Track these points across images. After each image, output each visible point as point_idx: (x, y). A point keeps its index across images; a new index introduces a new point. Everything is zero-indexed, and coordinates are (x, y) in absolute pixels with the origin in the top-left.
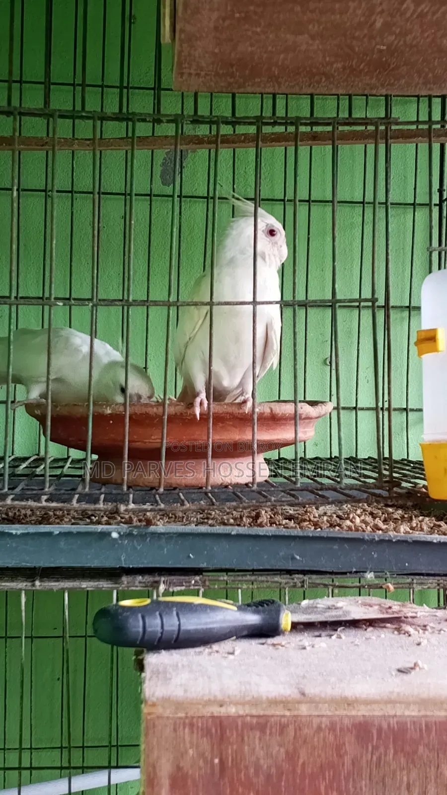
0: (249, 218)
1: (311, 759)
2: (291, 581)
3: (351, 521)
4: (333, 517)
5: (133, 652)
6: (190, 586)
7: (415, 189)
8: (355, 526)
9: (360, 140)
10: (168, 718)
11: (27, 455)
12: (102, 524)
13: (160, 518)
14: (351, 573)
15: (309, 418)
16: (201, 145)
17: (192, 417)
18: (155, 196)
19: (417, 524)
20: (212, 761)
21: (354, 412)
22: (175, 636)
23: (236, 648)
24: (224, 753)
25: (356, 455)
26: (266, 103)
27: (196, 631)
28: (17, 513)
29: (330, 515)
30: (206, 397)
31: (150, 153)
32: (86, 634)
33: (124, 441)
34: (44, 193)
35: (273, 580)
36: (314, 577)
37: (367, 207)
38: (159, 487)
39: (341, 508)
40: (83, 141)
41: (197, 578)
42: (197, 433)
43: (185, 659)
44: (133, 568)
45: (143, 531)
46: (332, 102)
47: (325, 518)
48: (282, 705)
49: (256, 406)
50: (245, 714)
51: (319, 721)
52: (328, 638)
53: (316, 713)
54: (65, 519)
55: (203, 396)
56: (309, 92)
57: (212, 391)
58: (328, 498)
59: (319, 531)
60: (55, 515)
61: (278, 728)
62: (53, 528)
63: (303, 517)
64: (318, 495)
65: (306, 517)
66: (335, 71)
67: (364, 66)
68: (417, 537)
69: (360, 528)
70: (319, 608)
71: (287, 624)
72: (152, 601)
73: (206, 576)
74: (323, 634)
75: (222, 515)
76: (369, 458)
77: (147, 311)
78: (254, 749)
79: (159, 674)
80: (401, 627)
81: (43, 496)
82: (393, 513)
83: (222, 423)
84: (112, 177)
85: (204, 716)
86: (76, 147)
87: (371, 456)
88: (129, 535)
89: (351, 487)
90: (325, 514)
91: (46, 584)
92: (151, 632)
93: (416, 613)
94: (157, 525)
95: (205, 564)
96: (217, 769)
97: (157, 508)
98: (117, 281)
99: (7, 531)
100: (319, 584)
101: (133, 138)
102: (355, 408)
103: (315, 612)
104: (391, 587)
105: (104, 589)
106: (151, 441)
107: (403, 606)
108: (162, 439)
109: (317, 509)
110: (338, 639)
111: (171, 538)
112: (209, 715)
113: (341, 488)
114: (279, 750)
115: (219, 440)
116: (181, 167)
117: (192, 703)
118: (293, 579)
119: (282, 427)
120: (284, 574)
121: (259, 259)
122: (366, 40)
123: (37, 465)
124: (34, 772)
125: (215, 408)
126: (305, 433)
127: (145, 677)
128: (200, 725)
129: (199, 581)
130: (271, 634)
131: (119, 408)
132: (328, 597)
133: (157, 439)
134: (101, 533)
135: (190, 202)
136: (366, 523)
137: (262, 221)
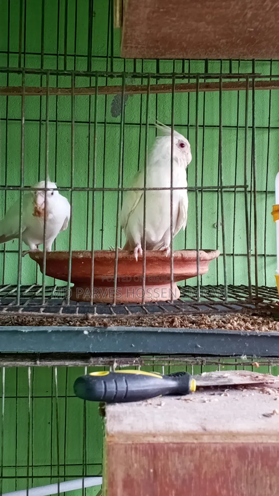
0: (168, 136)
1: (210, 470)
2: (194, 361)
3: (231, 324)
4: (220, 322)
5: (98, 404)
6: (132, 364)
7: (269, 118)
8: (234, 327)
9: (236, 88)
10: (121, 444)
11: (29, 284)
12: (77, 326)
13: (112, 323)
14: (232, 356)
15: (205, 260)
16: (137, 92)
17: (133, 259)
18: (107, 123)
19: (272, 326)
20: (149, 471)
21: (232, 257)
22: (124, 394)
23: (162, 402)
24: (156, 466)
25: (233, 284)
26: (177, 65)
27: (137, 391)
28: (24, 320)
29: (218, 320)
30: (141, 247)
31: (105, 96)
32: (66, 395)
33: (91, 275)
34: (39, 122)
35: (183, 360)
36: (209, 358)
37: (239, 129)
38: (113, 303)
39: (225, 316)
40: (63, 89)
41: (137, 359)
42: (136, 269)
43: (131, 408)
44: (97, 353)
45: (103, 330)
46: (217, 64)
47: (215, 322)
48: (192, 437)
49: (173, 252)
50: (169, 442)
51: (215, 446)
52: (219, 395)
53: (213, 441)
54: (54, 324)
55: (140, 246)
56: (205, 58)
57: (145, 243)
58: (217, 309)
59: (212, 330)
60: (47, 321)
61: (190, 450)
62: (48, 328)
63: (201, 322)
64: (211, 307)
65: (203, 322)
66: (221, 45)
67: (240, 41)
68: (273, 334)
69: (237, 328)
70: (213, 377)
71: (193, 387)
72: (110, 373)
73: (142, 358)
74: (216, 393)
75: (151, 321)
76: (242, 285)
77: (103, 195)
78: (175, 464)
79: (115, 417)
80: (264, 389)
81: (41, 309)
82: (257, 319)
83: (151, 263)
84: (81, 112)
85: (143, 443)
86: (59, 93)
88: (95, 332)
89: (232, 303)
90: (215, 320)
91: (44, 363)
92: (109, 392)
93: (273, 380)
94: (111, 327)
95: (142, 350)
96: (152, 476)
97: (110, 316)
98: (84, 177)
99: (19, 330)
100: (213, 363)
101: (96, 87)
102: (233, 255)
103: (211, 380)
104: (258, 364)
105: (79, 366)
106: (108, 274)
107: (265, 376)
108: (115, 273)
109: (210, 317)
110: (225, 397)
111: (121, 334)
112: (147, 442)
113: (226, 304)
114: (190, 464)
115: (149, 273)
117: (137, 435)
118: (196, 360)
119: (189, 266)
120: (190, 357)
121: (174, 162)
122: (241, 25)
123: (35, 290)
124: (34, 479)
125: (148, 254)
126: (203, 269)
127: (106, 420)
128: (141, 449)
129: (138, 361)
130: (183, 393)
131: (87, 254)
132: (218, 370)
133: (111, 273)
134: (77, 331)
135: (129, 127)
136: (241, 325)
137: (176, 138)
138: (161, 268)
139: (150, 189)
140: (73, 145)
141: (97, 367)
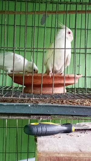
3: (86, 103)
4: (81, 102)
5: (34, 137)
6: (48, 119)
10: (44, 157)
11: (9, 86)
12: (26, 103)
13: (40, 101)
14: (88, 116)
15: (77, 78)
17: (49, 77)
18: (39, 27)
22: (45, 133)
23: (61, 136)
27: (51, 131)
28: (6, 99)
31: (38, 15)
32: (22, 127)
35: (68, 117)
36: (79, 117)
38: (41, 94)
40: (23, 12)
41: (50, 117)
42: (50, 81)
44: (34, 114)
45: (36, 105)
47: (79, 102)
48: (75, 154)
49: (65, 75)
50: (65, 157)
51: (85, 159)
53: (85, 157)
54: (17, 101)
55: (51, 72)
59: (78, 105)
60: (15, 100)
61: (74, 160)
62: (14, 104)
64: (80, 97)
65: (74, 102)
70: (81, 125)
71: (73, 129)
73: (52, 116)
74: (83, 132)
79: (41, 143)
81: (12, 96)
83: (56, 79)
84: (29, 22)
86: (21, 13)
88: (33, 106)
91: (12, 117)
92: (39, 132)
94: (39, 103)
99: (2, 104)
100: (80, 119)
101: (35, 11)
105: (26, 119)
106: (38, 83)
108: (41, 82)
109: (76, 100)
111: (43, 106)
112: (55, 156)
113: (86, 95)
115: (55, 83)
118: (73, 117)
120: (71, 116)
121: (66, 39)
123: (11, 88)
125: (55, 75)
126: (76, 81)
128: (53, 159)
130: (69, 132)
132: (82, 122)
136: (89, 103)
137: (67, 30)
138: (59, 80)
139: (56, 49)
141: (34, 119)
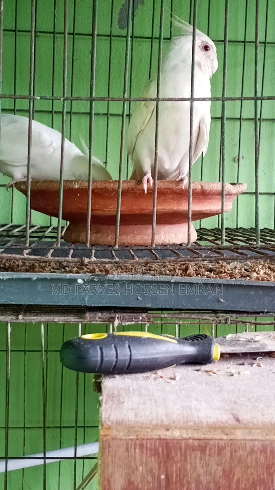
0: (188, 36)
1: (245, 476)
2: (216, 318)
3: (257, 273)
4: (242, 270)
5: (93, 377)
6: (138, 321)
8: (261, 277)
10: (121, 439)
12: (73, 273)
13: (116, 269)
14: (263, 312)
15: (230, 194)
17: (141, 191)
18: (114, 36)
20: (159, 476)
22: (127, 365)
23: (176, 374)
24: (169, 470)
25: (256, 227)
27: (144, 360)
28: (12, 264)
29: (239, 268)
30: (152, 176)
31: (111, 3)
33: (88, 210)
35: (202, 318)
36: (234, 315)
37: (268, 46)
38: (115, 244)
41: (144, 315)
42: (144, 204)
43: (135, 384)
44: (94, 307)
45: (103, 278)
47: (237, 271)
48: (220, 430)
49: (191, 183)
50: (187, 438)
51: (252, 444)
52: (250, 366)
53: (250, 438)
54: (47, 269)
55: (149, 175)
59: (234, 280)
60: (39, 266)
61: (216, 450)
62: (35, 275)
63: (220, 270)
64: (237, 253)
65: (222, 270)
69: (265, 279)
70: (241, 341)
71: (217, 354)
72: (109, 336)
73: (150, 313)
74: (246, 363)
75: (160, 268)
76: (265, 229)
78: (195, 467)
79: (113, 397)
81: (24, 251)
83: (163, 197)
84: (83, 22)
85: (152, 439)
87: (266, 227)
88: (92, 281)
90: (236, 268)
91: (27, 318)
92: (107, 361)
94: (113, 274)
95: (150, 305)
96: (163, 484)
97: (112, 261)
100: (239, 321)
103: (239, 344)
105: (71, 322)
106: (109, 210)
108: (117, 208)
110: (258, 367)
112: (156, 437)
113: (254, 248)
114: (217, 469)
115: (161, 209)
116: (133, 15)
118: (218, 317)
119: (210, 200)
120: (211, 313)
121: (196, 67)
125: (159, 184)
126: (226, 206)
127: (102, 400)
128: (149, 446)
129: (145, 317)
130: (203, 362)
131: (84, 184)
132: (246, 331)
133: (113, 208)
134: (69, 279)
135: (139, 41)
136: (268, 275)
137: (199, 39)
138: (175, 202)
140: (66, 40)
141: (94, 324)
